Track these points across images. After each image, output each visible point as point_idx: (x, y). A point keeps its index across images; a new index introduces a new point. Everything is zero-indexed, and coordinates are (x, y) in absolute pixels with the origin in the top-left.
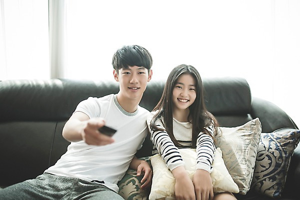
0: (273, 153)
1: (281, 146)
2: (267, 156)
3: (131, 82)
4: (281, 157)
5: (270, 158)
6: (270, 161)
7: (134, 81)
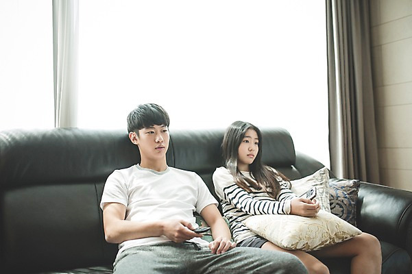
0: (343, 201)
1: (348, 194)
2: (337, 204)
3: (157, 141)
4: (350, 204)
5: (341, 207)
6: (342, 209)
7: (160, 139)
